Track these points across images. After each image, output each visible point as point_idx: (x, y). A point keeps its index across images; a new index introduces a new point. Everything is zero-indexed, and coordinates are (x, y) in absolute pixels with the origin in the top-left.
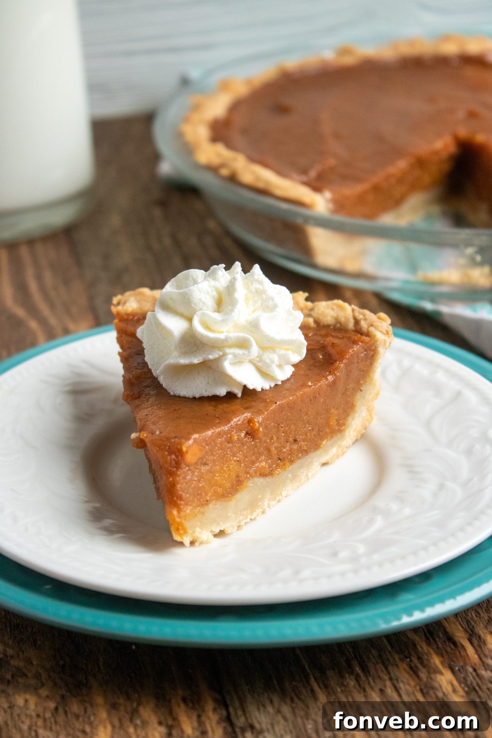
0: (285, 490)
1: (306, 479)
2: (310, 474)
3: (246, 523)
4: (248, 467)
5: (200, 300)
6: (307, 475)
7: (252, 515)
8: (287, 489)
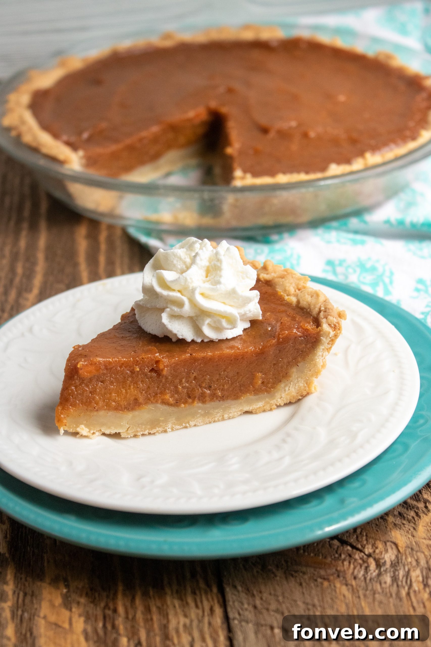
0: (194, 421)
1: (220, 418)
2: (226, 416)
3: (143, 435)
4: (150, 394)
5: (173, 262)
6: (223, 416)
7: (152, 430)
8: (196, 420)
